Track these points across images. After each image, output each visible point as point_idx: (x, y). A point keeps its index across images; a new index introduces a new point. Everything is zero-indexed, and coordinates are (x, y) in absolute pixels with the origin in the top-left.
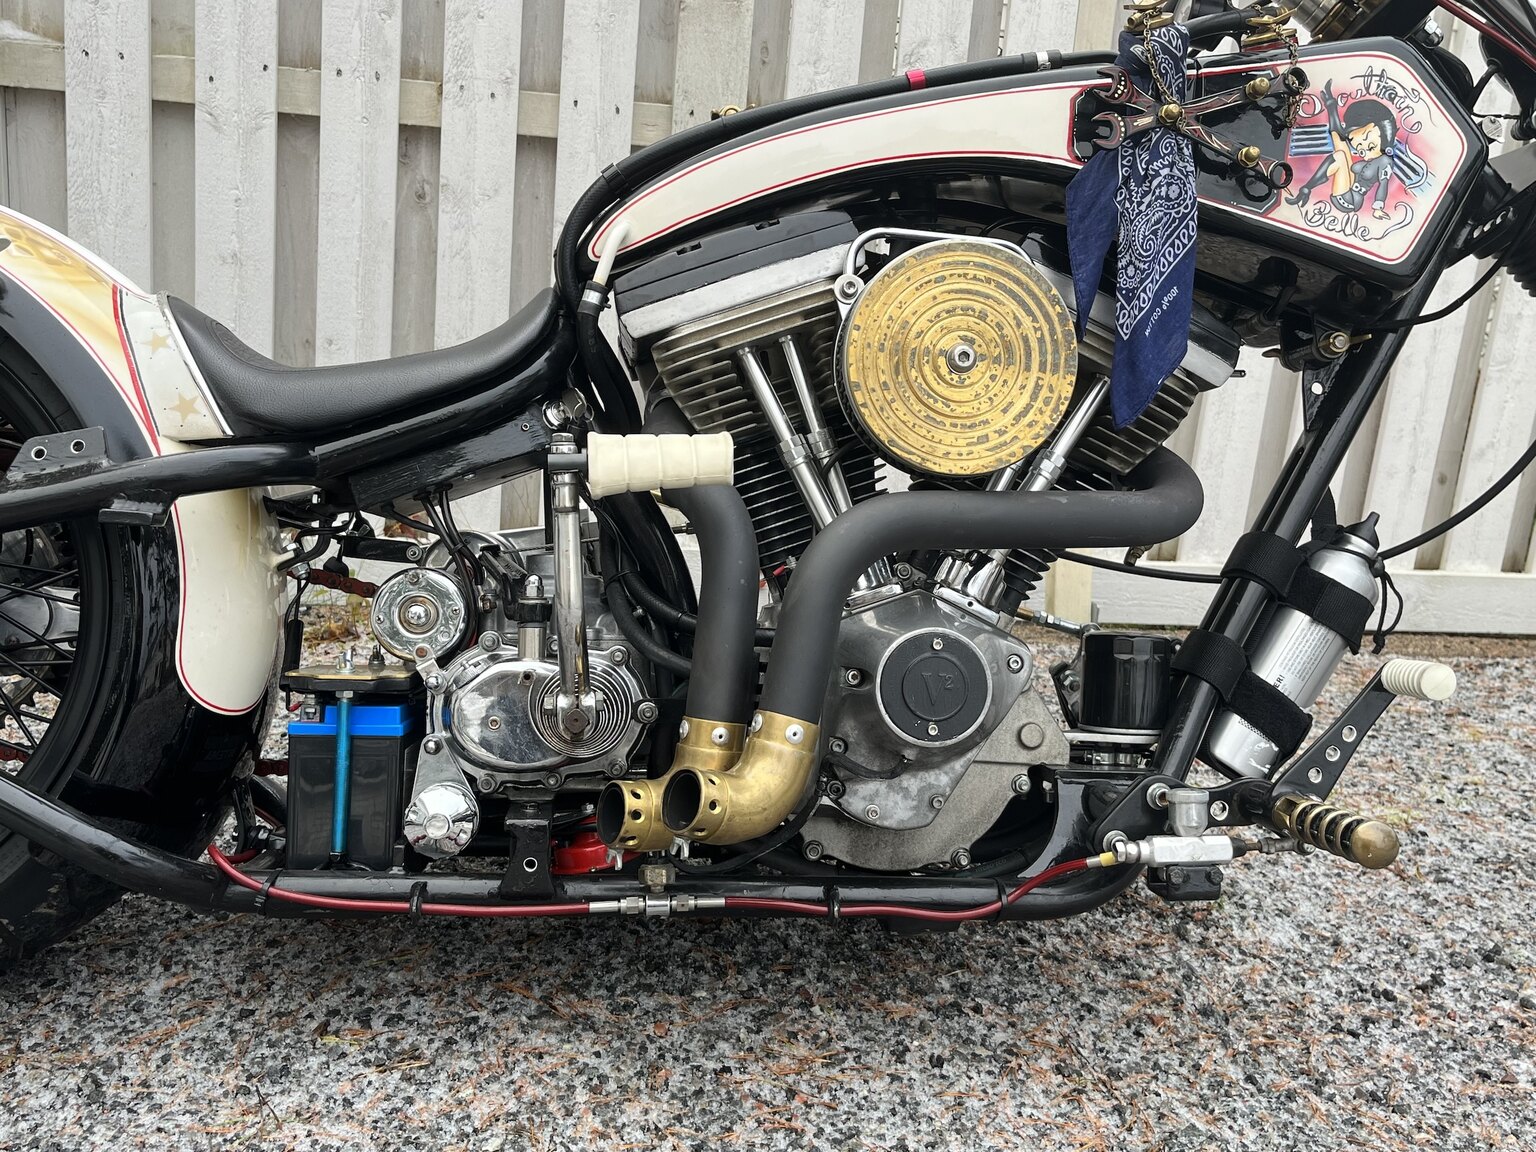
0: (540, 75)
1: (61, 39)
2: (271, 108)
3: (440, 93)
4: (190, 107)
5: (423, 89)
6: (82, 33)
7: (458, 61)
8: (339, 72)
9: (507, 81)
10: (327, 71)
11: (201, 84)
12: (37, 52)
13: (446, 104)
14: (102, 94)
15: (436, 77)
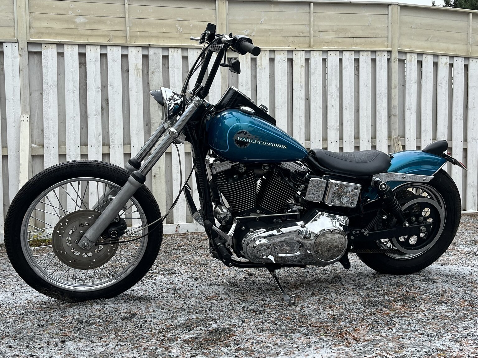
0: (126, 142)
1: (43, 146)
2: (80, 154)
3: (109, 147)
4: (65, 155)
5: (107, 147)
6: (47, 145)
7: (112, 142)
8: (91, 146)
9: (121, 144)
10: (89, 146)
11: (67, 151)
12: (39, 149)
13: (111, 149)
14: (50, 154)
15: (108, 145)
